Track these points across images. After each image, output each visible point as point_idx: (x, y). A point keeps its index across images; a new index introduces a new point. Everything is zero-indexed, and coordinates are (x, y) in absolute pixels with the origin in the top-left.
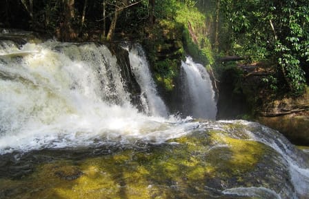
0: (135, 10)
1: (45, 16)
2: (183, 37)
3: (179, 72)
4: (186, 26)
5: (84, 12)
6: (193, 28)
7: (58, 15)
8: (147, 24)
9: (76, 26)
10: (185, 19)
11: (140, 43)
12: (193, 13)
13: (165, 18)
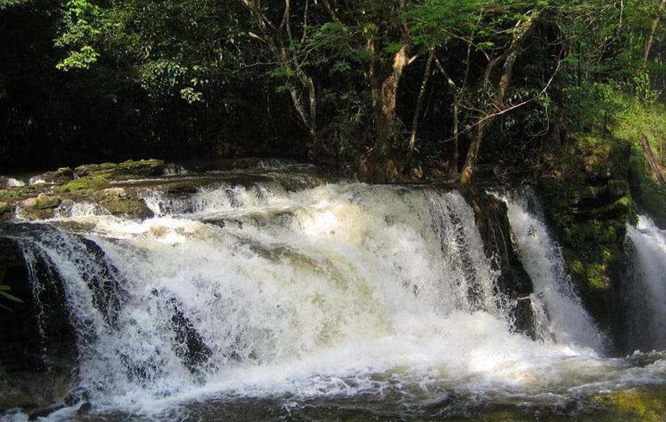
0: (522, 117)
1: (338, 133)
2: (630, 172)
3: (621, 248)
4: (637, 146)
5: (415, 123)
6: (654, 150)
7: (363, 130)
8: (548, 145)
9: (399, 153)
10: (635, 131)
11: (533, 186)
12: (653, 117)
13: (587, 130)
